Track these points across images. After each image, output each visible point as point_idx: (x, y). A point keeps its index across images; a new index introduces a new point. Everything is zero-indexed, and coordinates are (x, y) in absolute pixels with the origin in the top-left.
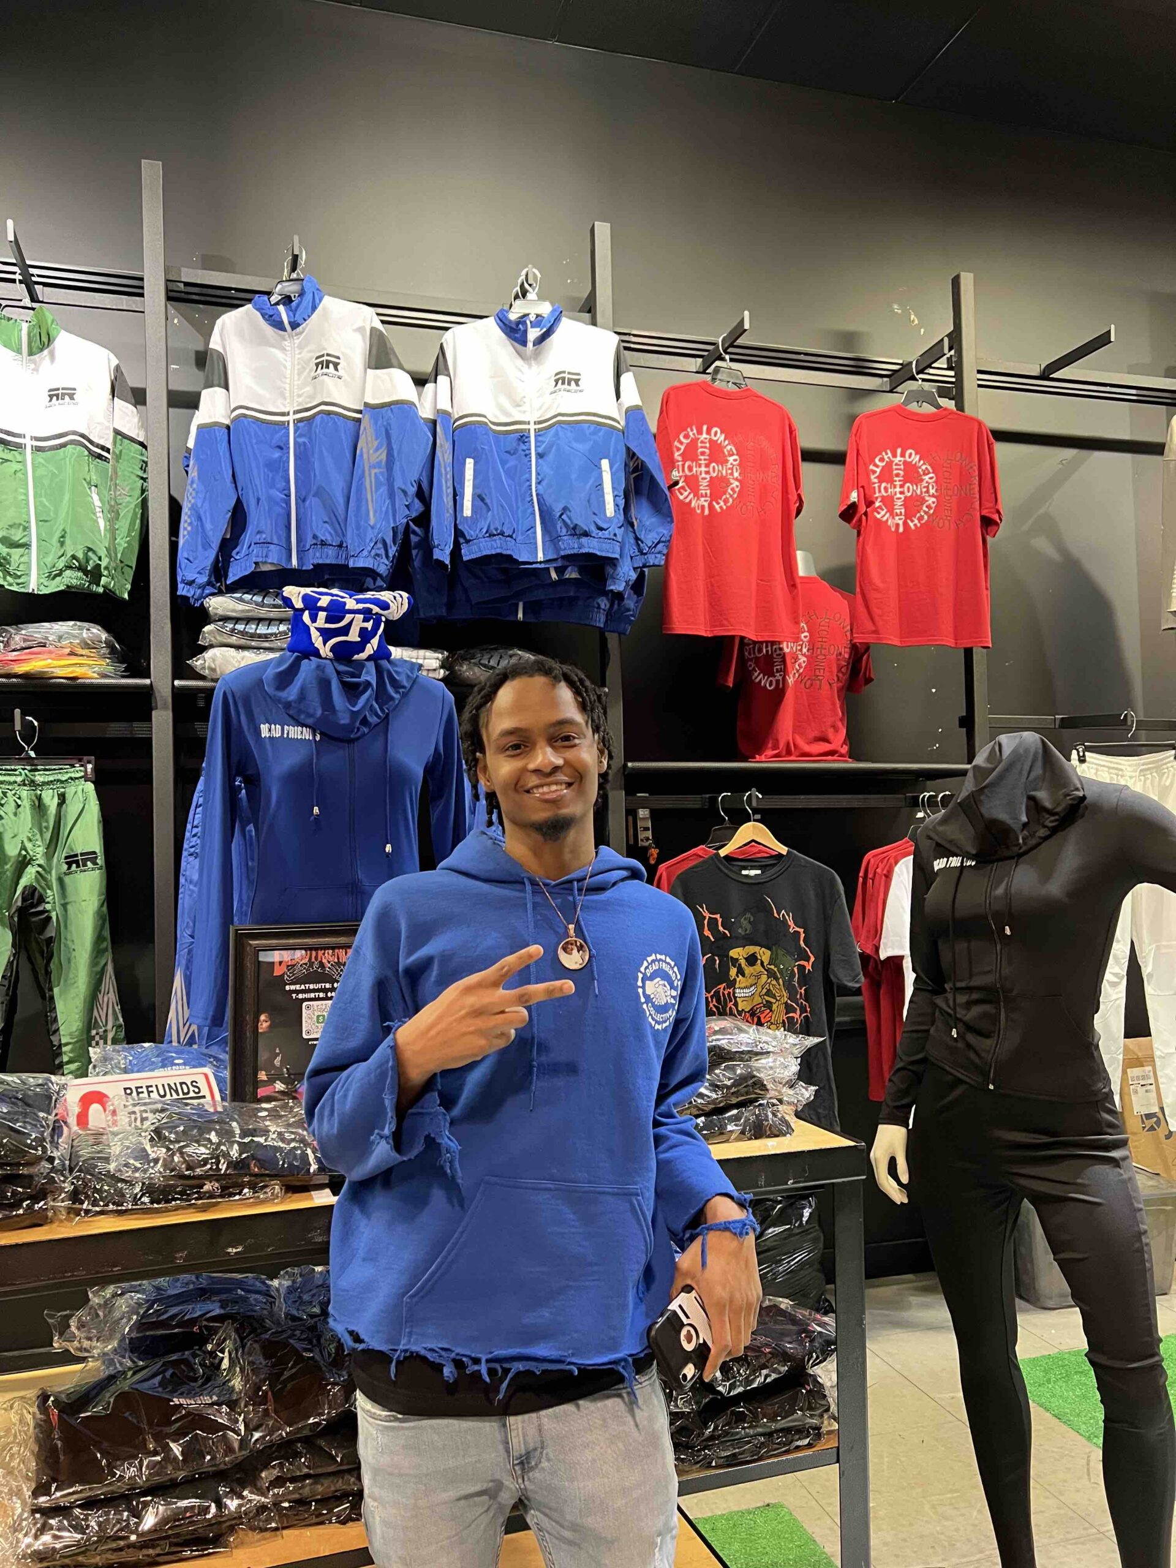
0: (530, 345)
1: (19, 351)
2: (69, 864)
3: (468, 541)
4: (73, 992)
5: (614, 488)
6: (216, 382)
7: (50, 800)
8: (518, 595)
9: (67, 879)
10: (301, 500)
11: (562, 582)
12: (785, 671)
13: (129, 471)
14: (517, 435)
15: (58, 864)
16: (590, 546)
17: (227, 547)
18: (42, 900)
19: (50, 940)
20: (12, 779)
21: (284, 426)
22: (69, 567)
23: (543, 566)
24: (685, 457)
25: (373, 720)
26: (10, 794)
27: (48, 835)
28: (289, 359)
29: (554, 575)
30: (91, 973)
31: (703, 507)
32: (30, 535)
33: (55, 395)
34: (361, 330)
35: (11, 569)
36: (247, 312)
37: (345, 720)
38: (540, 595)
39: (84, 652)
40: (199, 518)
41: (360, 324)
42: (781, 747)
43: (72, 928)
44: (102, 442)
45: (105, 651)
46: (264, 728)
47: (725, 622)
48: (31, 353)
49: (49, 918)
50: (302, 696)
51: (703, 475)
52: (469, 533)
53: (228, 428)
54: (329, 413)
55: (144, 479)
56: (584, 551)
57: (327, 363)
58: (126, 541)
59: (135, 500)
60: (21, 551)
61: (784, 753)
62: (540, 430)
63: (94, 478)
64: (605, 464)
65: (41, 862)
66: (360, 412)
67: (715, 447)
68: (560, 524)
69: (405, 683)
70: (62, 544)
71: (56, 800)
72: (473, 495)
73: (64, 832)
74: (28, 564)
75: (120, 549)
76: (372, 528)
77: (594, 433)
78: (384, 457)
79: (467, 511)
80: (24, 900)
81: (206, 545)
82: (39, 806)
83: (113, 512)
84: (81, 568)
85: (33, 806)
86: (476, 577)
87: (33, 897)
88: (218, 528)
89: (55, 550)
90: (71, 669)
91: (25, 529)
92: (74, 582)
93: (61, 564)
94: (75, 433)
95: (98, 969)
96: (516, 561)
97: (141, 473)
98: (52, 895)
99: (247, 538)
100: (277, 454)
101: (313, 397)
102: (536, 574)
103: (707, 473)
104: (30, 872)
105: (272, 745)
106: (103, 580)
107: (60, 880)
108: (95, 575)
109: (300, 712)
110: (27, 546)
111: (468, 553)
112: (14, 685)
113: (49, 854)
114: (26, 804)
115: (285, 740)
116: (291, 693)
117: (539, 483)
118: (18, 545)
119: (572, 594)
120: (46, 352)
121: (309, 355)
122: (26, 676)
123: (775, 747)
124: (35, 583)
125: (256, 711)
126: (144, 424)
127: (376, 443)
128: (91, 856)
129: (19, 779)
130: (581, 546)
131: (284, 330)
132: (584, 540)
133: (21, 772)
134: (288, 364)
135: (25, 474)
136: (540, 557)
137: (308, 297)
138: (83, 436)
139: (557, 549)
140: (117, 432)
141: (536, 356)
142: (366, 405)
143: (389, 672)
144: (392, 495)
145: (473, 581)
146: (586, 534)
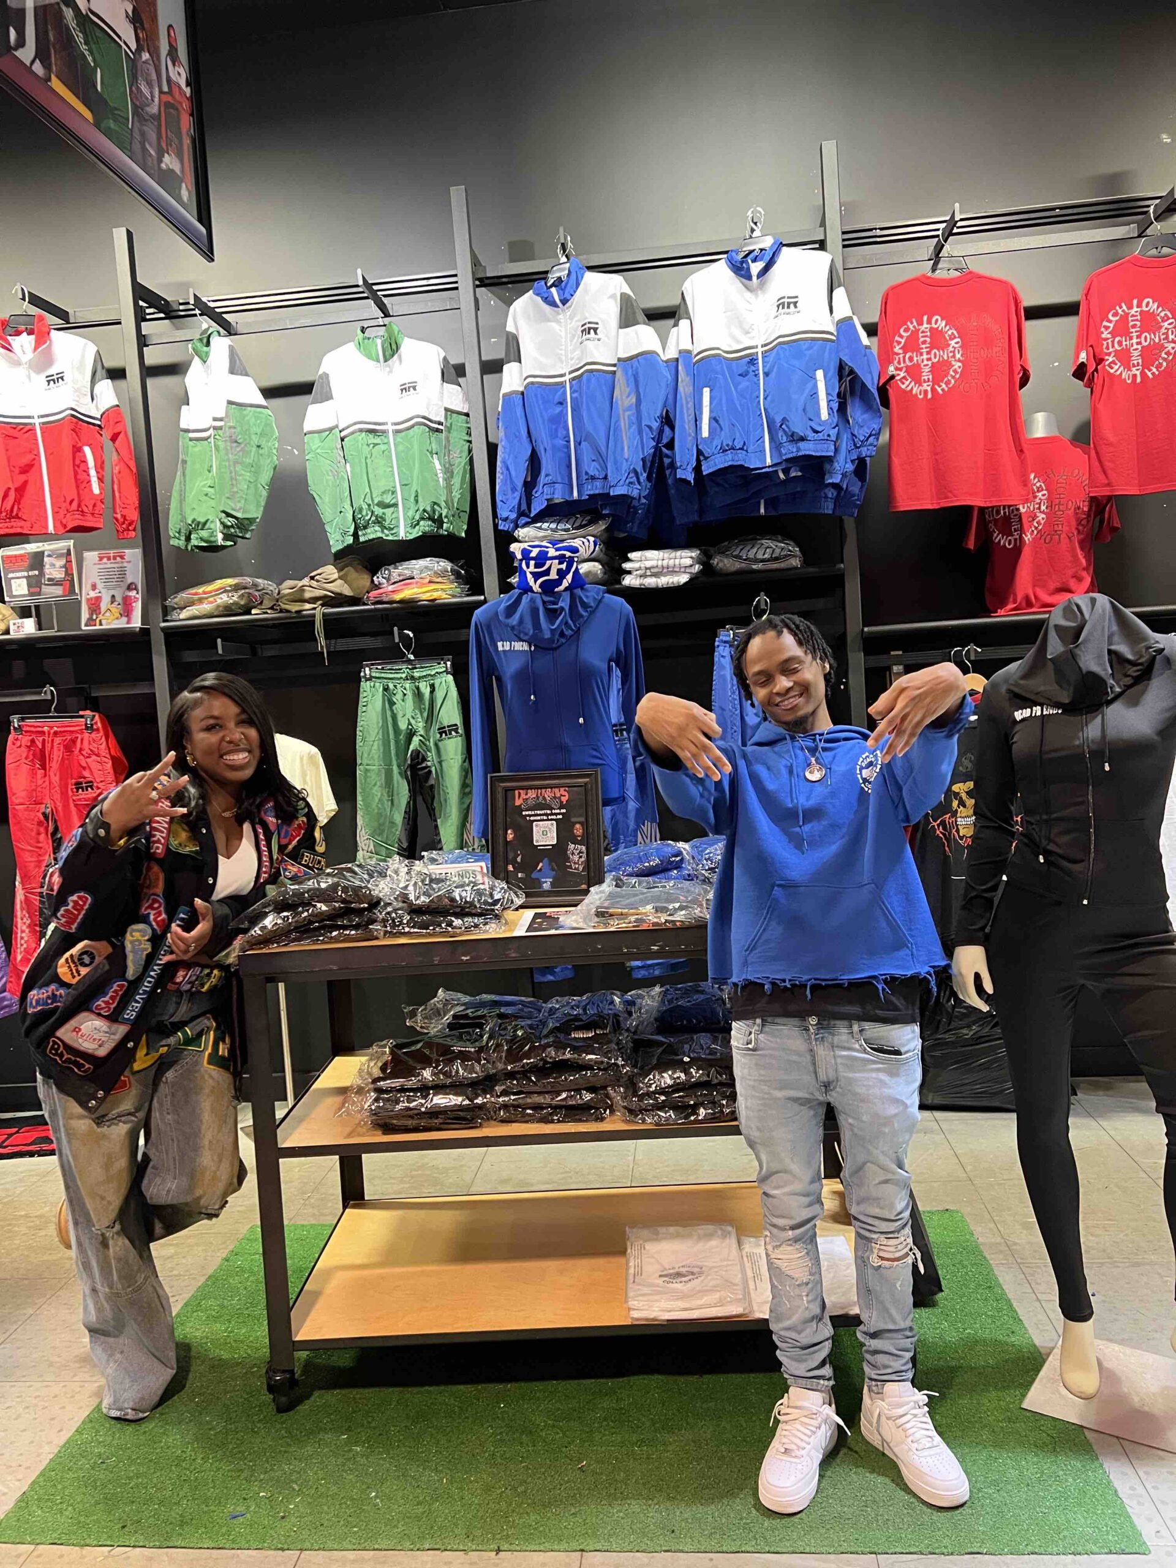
0: (754, 278)
1: (378, 361)
2: (441, 734)
3: (706, 458)
4: (450, 822)
5: (828, 394)
6: (512, 358)
7: (426, 690)
8: (758, 494)
9: (440, 744)
10: (578, 444)
11: (789, 480)
12: (1022, 530)
13: (458, 437)
14: (747, 359)
15: (434, 735)
16: (808, 449)
17: (529, 486)
18: (424, 759)
19: (432, 787)
20: (398, 676)
21: (562, 385)
22: (422, 519)
23: (771, 469)
24: (905, 349)
25: (568, 633)
26: (399, 686)
27: (425, 714)
28: (563, 329)
29: (782, 476)
30: (460, 810)
31: (926, 392)
32: (396, 497)
33: (404, 389)
34: (613, 296)
35: (386, 524)
36: (530, 297)
37: (547, 635)
38: (773, 493)
39: (440, 580)
40: (508, 469)
41: (611, 291)
42: (1019, 600)
43: (447, 778)
44: (437, 419)
45: (452, 577)
46: (500, 644)
47: (950, 495)
48: (386, 361)
49: (430, 772)
50: (521, 621)
51: (925, 362)
52: (707, 451)
53: (522, 393)
54: (592, 371)
55: (470, 442)
56: (800, 454)
57: (589, 329)
58: (459, 492)
59: (464, 460)
60: (391, 509)
61: (1024, 604)
62: (766, 352)
63: (434, 447)
64: (820, 374)
65: (422, 733)
66: (614, 365)
67: (936, 334)
68: (780, 433)
69: (592, 604)
70: (417, 501)
71: (428, 689)
72: (710, 418)
73: (435, 713)
74: (398, 518)
75: (456, 500)
76: (627, 460)
77: (810, 348)
78: (634, 400)
79: (705, 433)
80: (412, 760)
81: (514, 489)
82: (418, 694)
83: (449, 472)
84: (431, 518)
85: (414, 694)
86: (718, 485)
87: (418, 758)
88: (520, 474)
89: (413, 508)
90: (428, 594)
91: (393, 493)
92: (427, 529)
93: (417, 517)
94: (418, 416)
95: (465, 806)
96: (748, 468)
97: (467, 438)
98: (431, 756)
99: (542, 479)
100: (558, 409)
101: (580, 359)
102: (767, 477)
103: (929, 359)
104: (416, 740)
105: (506, 656)
106: (445, 525)
107: (436, 745)
108: (439, 522)
109: (520, 632)
110: (395, 505)
111: (706, 470)
112: (394, 609)
113: (427, 729)
114: (409, 693)
115: (511, 652)
116: (514, 620)
117: (765, 398)
118: (388, 506)
119: (799, 489)
120: (396, 356)
121: (576, 324)
122: (401, 602)
123: (1015, 602)
124: (404, 532)
125: (496, 636)
126: (467, 398)
127: (628, 390)
128: (454, 728)
129: (404, 676)
130: (799, 449)
131: (557, 306)
132: (801, 445)
133: (404, 670)
134: (563, 334)
135: (390, 452)
136: (769, 462)
137: (573, 276)
138: (424, 418)
139: (781, 454)
140: (447, 410)
141: (762, 286)
142: (619, 360)
143: (580, 598)
144: (640, 432)
145: (716, 489)
146: (803, 439)
